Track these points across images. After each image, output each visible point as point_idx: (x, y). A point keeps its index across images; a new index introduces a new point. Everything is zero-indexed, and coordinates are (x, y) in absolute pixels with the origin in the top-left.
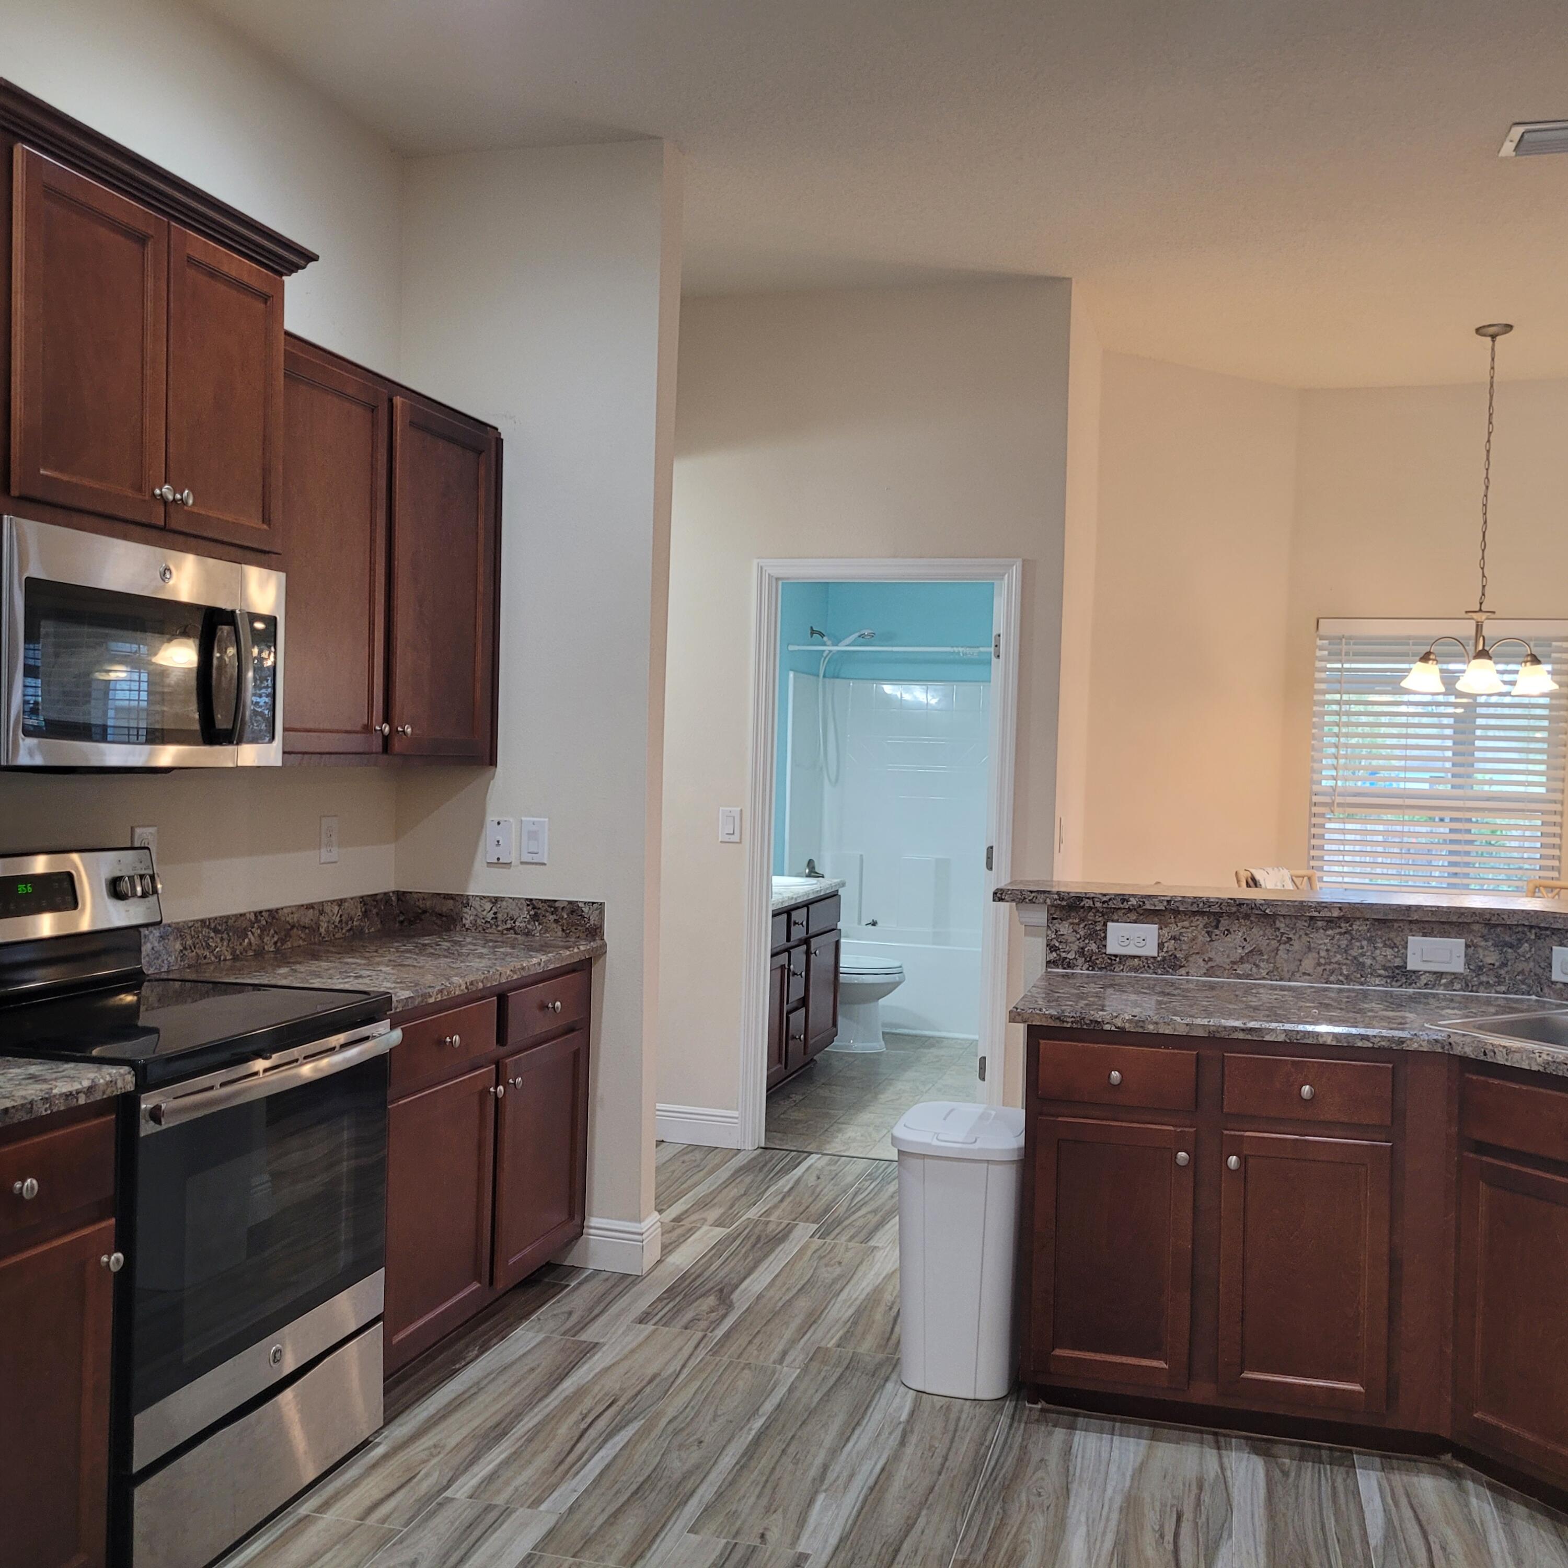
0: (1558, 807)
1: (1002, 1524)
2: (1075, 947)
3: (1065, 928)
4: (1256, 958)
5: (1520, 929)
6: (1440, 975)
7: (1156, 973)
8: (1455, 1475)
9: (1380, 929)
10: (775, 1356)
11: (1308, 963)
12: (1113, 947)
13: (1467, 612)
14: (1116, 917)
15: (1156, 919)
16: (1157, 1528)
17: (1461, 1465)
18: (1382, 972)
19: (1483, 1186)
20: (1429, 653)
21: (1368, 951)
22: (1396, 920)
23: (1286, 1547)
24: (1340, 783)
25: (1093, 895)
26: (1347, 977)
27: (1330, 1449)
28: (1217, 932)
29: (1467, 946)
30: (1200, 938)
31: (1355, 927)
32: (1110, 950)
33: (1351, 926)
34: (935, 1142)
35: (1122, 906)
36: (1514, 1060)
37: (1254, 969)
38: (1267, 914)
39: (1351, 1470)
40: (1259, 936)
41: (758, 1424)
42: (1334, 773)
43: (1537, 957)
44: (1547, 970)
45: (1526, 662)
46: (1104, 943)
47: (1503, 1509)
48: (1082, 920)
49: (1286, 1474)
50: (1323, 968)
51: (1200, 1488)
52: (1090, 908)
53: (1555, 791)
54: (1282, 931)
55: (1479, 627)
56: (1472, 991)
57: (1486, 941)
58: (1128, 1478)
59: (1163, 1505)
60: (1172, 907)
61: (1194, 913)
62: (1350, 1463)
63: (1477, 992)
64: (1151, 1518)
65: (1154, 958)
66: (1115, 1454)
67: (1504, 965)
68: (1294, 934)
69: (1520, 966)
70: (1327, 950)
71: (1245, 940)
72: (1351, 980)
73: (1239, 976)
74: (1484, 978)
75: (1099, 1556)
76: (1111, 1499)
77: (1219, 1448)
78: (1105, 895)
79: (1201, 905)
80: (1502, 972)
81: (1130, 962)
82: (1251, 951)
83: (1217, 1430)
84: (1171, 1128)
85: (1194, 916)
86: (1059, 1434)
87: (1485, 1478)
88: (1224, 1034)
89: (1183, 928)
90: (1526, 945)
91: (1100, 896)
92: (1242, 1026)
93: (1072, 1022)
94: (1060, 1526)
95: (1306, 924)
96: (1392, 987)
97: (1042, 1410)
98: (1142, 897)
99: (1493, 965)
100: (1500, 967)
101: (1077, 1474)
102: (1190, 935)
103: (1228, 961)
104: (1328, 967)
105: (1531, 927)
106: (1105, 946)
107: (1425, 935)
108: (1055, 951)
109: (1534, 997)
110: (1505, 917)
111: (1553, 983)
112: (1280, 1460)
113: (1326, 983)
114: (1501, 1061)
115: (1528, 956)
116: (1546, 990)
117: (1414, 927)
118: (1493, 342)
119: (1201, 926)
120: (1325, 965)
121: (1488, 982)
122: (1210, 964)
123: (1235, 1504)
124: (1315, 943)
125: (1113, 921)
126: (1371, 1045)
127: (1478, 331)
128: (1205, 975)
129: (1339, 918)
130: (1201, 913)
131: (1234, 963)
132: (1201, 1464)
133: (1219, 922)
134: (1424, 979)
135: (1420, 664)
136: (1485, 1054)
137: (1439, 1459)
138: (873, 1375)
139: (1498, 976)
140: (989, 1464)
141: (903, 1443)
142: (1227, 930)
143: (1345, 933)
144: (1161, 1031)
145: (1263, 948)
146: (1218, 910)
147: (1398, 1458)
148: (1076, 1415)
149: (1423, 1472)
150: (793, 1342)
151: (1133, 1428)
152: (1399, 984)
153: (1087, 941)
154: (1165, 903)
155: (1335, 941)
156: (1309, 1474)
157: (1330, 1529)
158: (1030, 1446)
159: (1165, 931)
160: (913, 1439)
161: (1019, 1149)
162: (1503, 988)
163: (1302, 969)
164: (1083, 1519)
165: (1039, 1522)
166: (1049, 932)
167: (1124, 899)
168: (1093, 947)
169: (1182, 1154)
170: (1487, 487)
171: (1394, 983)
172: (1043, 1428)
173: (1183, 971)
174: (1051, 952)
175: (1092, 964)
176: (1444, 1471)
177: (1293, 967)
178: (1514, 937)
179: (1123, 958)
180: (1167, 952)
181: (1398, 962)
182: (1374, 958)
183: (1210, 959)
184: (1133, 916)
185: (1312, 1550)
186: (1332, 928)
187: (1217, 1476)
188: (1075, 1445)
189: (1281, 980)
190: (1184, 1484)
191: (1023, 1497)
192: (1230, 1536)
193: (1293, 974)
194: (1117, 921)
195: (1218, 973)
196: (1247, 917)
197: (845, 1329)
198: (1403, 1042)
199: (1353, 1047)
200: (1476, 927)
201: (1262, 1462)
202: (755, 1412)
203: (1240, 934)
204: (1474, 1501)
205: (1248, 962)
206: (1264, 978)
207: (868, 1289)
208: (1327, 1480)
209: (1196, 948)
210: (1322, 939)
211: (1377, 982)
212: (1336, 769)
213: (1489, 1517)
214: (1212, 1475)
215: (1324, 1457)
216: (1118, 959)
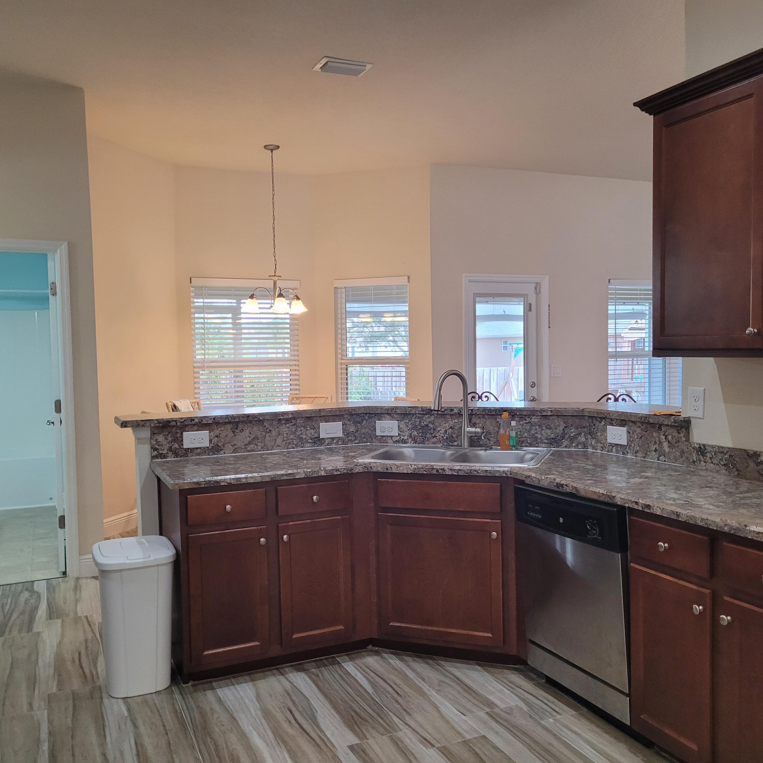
0: (296, 363)
1: (216, 746)
2: (167, 447)
3: (161, 438)
4: (256, 442)
5: (362, 415)
6: (333, 439)
7: (209, 455)
8: (377, 653)
9: (308, 422)
10: (25, 708)
11: (279, 441)
12: (187, 444)
13: (269, 276)
14: (187, 429)
15: (208, 428)
16: (285, 719)
17: (377, 648)
18: (310, 441)
19: (388, 526)
20: (253, 295)
21: (304, 432)
22: (314, 417)
23: (341, 707)
24: (207, 356)
25: (175, 419)
26: (296, 445)
27: (326, 659)
28: (237, 431)
29: (343, 425)
30: (229, 435)
31: (298, 422)
32: (185, 447)
33: (296, 421)
34: (128, 562)
35: (191, 423)
36: (401, 470)
37: (256, 447)
38: (261, 420)
39: (340, 664)
40: (257, 430)
41: (45, 747)
42: (203, 352)
43: (369, 426)
44: (374, 431)
45: (294, 299)
46: (182, 443)
47: (402, 660)
48: (169, 433)
49: (317, 676)
50: (285, 442)
51: (289, 694)
52: (174, 426)
53: (294, 355)
54: (267, 427)
55: (275, 283)
56: (346, 444)
57: (350, 421)
58: (256, 703)
59: (280, 708)
60: (216, 421)
61: (226, 423)
62: (336, 662)
63: (348, 444)
64: (279, 716)
65: (208, 447)
66: (241, 693)
67: (357, 431)
68: (272, 428)
69: (363, 431)
70: (287, 434)
71: (250, 433)
72: (298, 446)
73: (249, 451)
74: (350, 438)
75: (271, 742)
76: (256, 715)
77: (282, 674)
78: (182, 418)
79: (230, 419)
80: (356, 434)
81: (196, 451)
82: (254, 438)
83: (276, 667)
84: (255, 528)
85: (226, 424)
86: (209, 693)
87: (388, 650)
88: (278, 478)
89: (221, 431)
90: (365, 421)
91: (180, 419)
92: (285, 473)
93: (205, 484)
94: (243, 737)
95: (277, 423)
96: (314, 447)
97: (193, 686)
98: (201, 417)
99: (353, 432)
100: (356, 433)
101: (233, 709)
102: (224, 434)
103: (243, 444)
104: (287, 442)
105: (366, 414)
106: (183, 445)
107: (326, 422)
108: (156, 450)
109: (369, 443)
110: (357, 410)
111: (376, 436)
112: (311, 671)
113: (287, 449)
114: (394, 471)
115: (365, 426)
116: (374, 440)
117: (322, 419)
118: (272, 153)
119: (229, 429)
120: (286, 440)
121: (351, 440)
122: (235, 447)
123: (307, 696)
124: (281, 431)
125: (186, 431)
126: (340, 473)
127: (265, 147)
128: (233, 452)
129: (291, 418)
130: (229, 423)
131: (246, 445)
132: (282, 685)
133: (238, 426)
134: (327, 442)
135: (249, 300)
136: (387, 469)
137: (367, 649)
138: (92, 698)
139: (355, 436)
140: (188, 720)
141: (135, 726)
142: (242, 429)
143: (294, 425)
144: (249, 482)
145: (258, 436)
146: (238, 420)
147: (353, 654)
148: (211, 682)
149: (365, 656)
150: (31, 696)
151: (241, 679)
152: (317, 445)
153: (173, 443)
154: (213, 420)
155: (290, 429)
156: (326, 673)
157: (351, 693)
158: (200, 705)
159: (212, 433)
160: (140, 723)
161: (173, 555)
162: (357, 441)
163: (277, 444)
164: (251, 728)
165: (233, 738)
166: (152, 441)
167: (192, 419)
168: (176, 446)
169: (262, 540)
170: (274, 220)
171: (315, 445)
172: (200, 694)
173: (222, 452)
174: (154, 451)
175: (176, 455)
176: (371, 653)
177: (273, 444)
178: (360, 419)
179: (192, 450)
180: (214, 444)
181: (316, 435)
182: (306, 435)
183: (235, 445)
184: (196, 428)
185: (351, 703)
186: (288, 423)
187: (291, 687)
188: (221, 697)
189: (268, 450)
190: (281, 696)
191: (217, 730)
192: (317, 711)
193: (273, 447)
194: (188, 431)
195: (239, 451)
196: (251, 422)
197: (56, 680)
198: (352, 470)
199: (333, 475)
200: (346, 416)
201: (304, 673)
202: (38, 742)
203: (248, 431)
204: (391, 661)
205: (253, 444)
206: (260, 451)
207: (53, 656)
208: (335, 673)
209: (228, 440)
210: (284, 429)
211: (308, 446)
212: (204, 350)
213: (400, 665)
214: (290, 687)
215: (326, 663)
216: (189, 450)
